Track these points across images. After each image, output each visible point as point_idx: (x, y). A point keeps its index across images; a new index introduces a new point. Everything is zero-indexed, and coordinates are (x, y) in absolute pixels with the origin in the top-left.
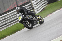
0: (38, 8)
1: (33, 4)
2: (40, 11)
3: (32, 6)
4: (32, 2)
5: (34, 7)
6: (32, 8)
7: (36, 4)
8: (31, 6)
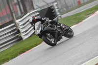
0: (26, 31)
1: (18, 24)
2: (29, 35)
3: (17, 27)
4: (17, 21)
5: (20, 29)
6: (16, 31)
7: (24, 25)
8: (15, 28)
